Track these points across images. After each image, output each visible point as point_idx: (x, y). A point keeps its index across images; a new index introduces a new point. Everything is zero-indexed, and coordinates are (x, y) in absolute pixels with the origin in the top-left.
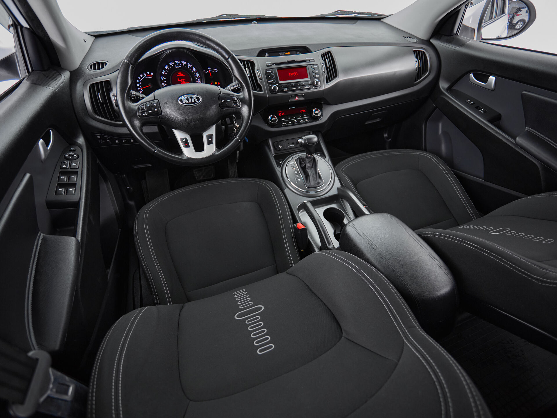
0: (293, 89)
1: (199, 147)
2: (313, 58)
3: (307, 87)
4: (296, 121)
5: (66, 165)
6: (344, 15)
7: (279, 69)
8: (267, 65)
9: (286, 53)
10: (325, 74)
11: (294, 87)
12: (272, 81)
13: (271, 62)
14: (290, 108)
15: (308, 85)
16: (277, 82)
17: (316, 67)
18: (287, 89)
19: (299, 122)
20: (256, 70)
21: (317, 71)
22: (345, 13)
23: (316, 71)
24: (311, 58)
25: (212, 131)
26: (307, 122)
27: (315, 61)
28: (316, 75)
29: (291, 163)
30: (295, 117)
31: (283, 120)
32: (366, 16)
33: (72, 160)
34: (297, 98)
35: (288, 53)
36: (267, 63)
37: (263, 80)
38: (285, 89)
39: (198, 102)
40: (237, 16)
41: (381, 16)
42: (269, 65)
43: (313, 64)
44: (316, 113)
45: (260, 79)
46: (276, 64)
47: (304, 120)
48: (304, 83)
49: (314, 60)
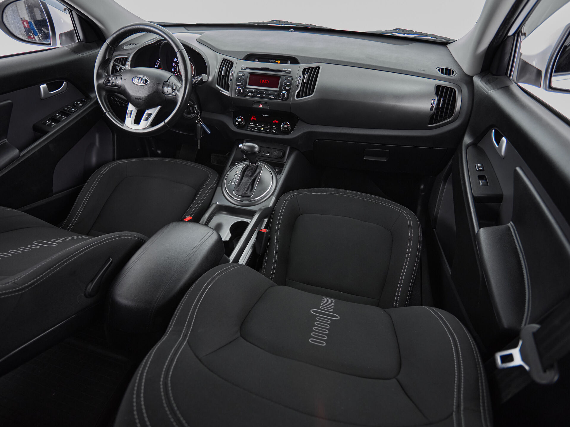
0: (257, 95)
1: (137, 121)
2: (290, 70)
3: (272, 97)
4: (262, 129)
5: (68, 108)
6: (404, 34)
7: (251, 74)
8: (242, 68)
9: (277, 62)
10: (298, 89)
11: (258, 93)
12: (240, 83)
13: (246, 66)
14: (263, 115)
15: (274, 95)
16: (245, 86)
17: (290, 79)
18: (252, 94)
19: (264, 131)
20: (231, 70)
21: (290, 84)
22: (404, 32)
23: (288, 83)
24: (288, 70)
25: (154, 112)
26: (273, 133)
27: (291, 73)
28: (287, 88)
29: (239, 167)
30: (263, 125)
31: (251, 125)
32: (430, 38)
33: (74, 107)
34: (261, 106)
35: (279, 62)
36: (243, 66)
37: (233, 81)
38: (250, 94)
39: (146, 83)
40: (287, 23)
41: (449, 40)
42: (244, 68)
43: (288, 76)
44: (284, 126)
45: (231, 80)
46: (251, 69)
47: (271, 130)
48: (270, 93)
49: (290, 71)
